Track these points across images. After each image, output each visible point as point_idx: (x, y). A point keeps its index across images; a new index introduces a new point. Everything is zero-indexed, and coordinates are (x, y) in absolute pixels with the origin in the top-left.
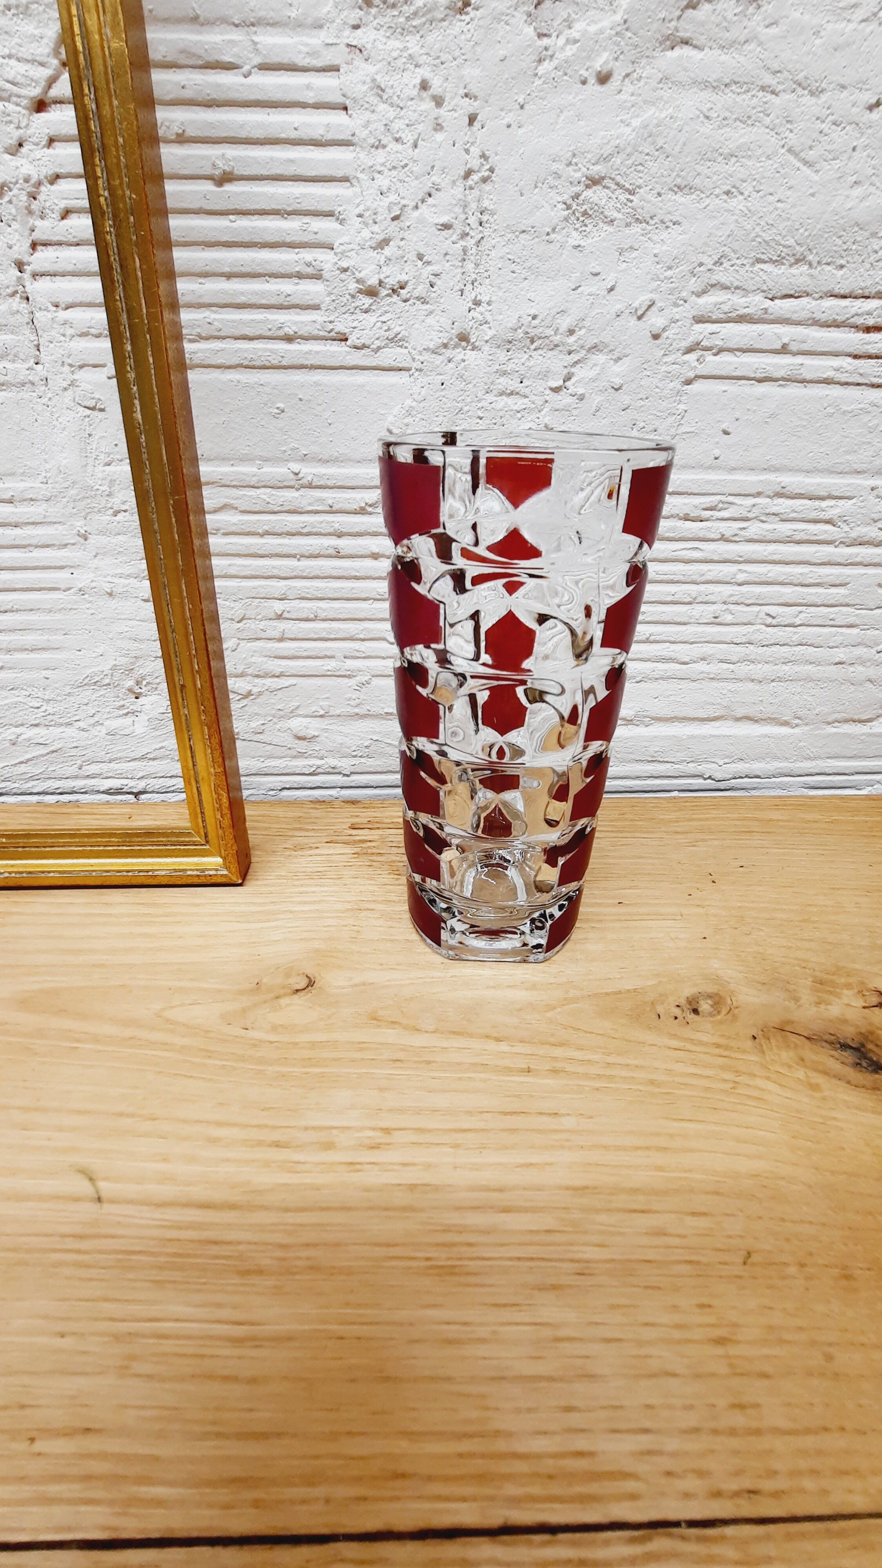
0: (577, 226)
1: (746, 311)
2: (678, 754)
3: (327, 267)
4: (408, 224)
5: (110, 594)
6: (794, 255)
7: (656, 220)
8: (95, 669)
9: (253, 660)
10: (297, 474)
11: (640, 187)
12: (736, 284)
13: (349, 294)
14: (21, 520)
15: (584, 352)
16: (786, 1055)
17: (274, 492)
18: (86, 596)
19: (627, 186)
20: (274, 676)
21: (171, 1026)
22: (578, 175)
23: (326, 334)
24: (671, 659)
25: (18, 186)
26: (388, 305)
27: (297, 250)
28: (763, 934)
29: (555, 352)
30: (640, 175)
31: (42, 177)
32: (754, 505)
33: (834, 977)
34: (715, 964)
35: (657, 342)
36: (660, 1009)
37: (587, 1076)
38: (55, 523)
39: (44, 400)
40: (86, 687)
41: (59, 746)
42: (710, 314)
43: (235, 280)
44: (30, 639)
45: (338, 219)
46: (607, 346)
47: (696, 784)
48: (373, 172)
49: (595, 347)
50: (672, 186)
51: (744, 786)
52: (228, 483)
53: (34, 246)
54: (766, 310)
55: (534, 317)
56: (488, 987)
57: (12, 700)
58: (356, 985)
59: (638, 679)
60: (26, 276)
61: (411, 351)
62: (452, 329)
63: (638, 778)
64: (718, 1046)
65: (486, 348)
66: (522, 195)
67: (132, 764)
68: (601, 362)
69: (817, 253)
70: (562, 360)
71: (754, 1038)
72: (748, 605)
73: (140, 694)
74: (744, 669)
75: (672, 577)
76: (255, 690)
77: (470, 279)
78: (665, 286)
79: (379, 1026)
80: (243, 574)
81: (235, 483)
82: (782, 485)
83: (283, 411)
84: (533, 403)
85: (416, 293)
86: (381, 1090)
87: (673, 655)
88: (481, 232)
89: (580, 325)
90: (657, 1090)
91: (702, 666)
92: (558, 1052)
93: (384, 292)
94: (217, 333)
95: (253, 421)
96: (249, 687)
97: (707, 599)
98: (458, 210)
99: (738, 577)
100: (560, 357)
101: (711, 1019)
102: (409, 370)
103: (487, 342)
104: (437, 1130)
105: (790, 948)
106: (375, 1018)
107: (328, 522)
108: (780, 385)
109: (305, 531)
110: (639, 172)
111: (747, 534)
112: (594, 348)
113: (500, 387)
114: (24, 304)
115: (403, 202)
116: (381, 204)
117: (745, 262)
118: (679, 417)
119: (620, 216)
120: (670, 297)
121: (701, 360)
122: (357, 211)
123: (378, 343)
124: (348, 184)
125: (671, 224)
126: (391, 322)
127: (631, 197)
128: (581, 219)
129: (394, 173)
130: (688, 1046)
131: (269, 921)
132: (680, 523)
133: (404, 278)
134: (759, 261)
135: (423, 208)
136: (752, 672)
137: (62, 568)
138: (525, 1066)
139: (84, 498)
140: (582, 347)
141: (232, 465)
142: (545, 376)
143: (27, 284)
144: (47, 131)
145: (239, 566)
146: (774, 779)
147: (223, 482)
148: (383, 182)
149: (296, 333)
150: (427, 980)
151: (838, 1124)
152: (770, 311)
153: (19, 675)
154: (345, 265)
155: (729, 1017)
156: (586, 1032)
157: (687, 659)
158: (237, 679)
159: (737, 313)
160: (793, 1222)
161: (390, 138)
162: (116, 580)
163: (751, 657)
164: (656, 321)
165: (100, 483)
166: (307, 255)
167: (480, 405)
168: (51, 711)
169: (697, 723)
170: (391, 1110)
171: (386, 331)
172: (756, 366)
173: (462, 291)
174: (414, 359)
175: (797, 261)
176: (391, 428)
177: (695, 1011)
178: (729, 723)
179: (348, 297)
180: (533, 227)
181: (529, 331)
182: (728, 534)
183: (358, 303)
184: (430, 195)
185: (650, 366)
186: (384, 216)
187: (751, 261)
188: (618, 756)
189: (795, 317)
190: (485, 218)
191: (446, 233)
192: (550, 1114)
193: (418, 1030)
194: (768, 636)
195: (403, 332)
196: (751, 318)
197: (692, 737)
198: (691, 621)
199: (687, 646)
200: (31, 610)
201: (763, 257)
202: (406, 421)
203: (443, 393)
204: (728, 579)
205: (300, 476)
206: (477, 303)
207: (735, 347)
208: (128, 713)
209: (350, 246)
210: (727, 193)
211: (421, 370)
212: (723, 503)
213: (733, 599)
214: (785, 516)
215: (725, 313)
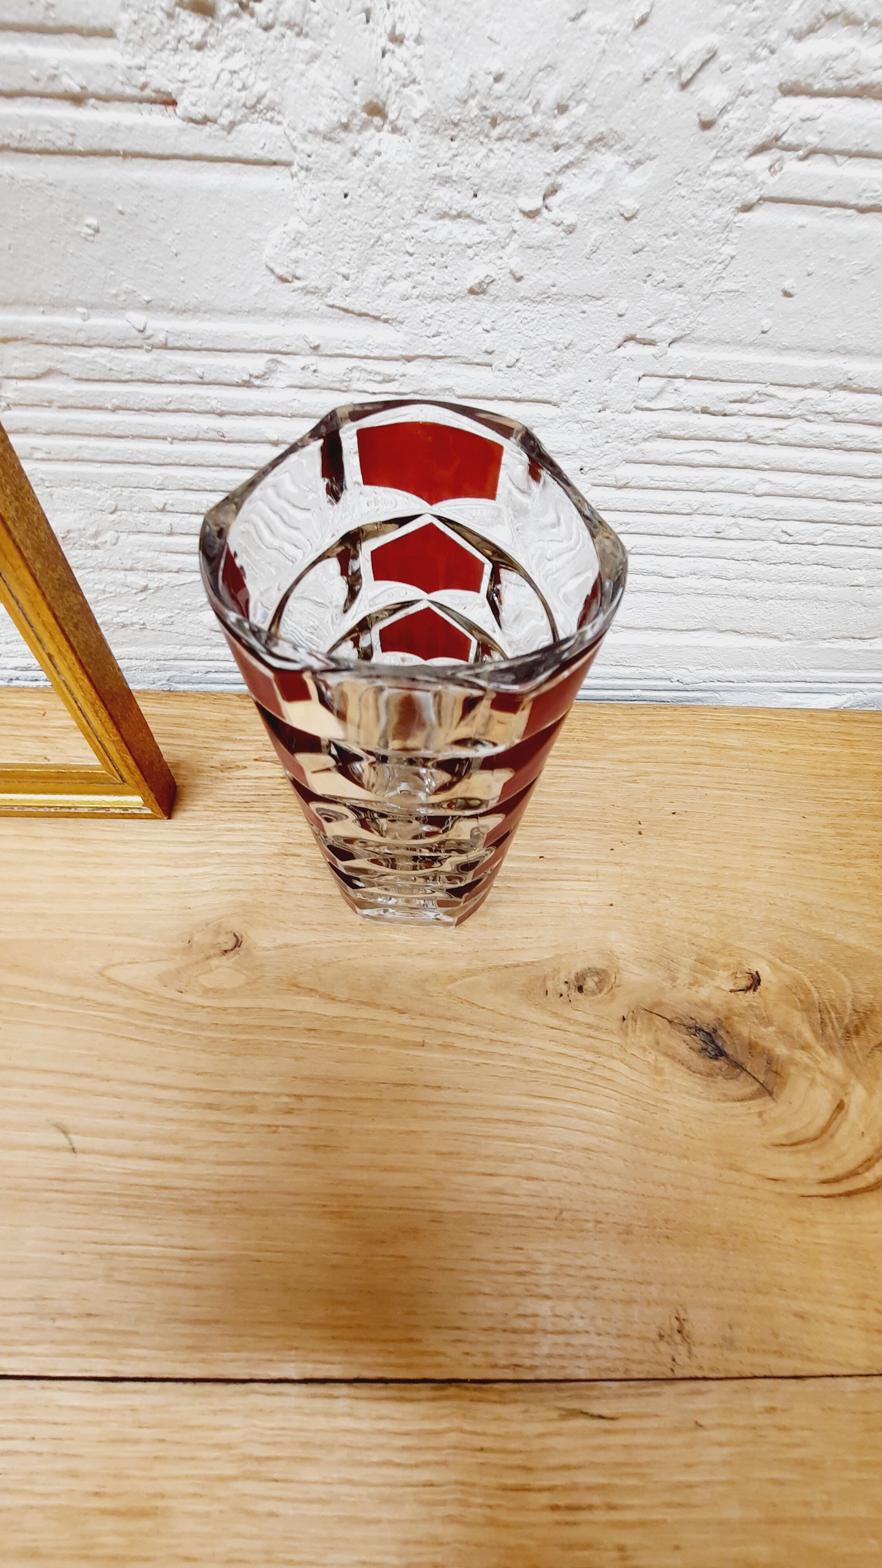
2: (647, 660)
9: (141, 554)
10: (141, 331)
15: (580, 148)
16: (646, 1038)
17: (115, 353)
20: (172, 572)
21: (114, 987)
23: (135, 92)
26: (236, 35)
28: (667, 901)
29: (532, 146)
32: (801, 399)
33: (714, 956)
34: (613, 936)
35: (708, 134)
36: (550, 985)
37: (471, 1052)
42: (810, 80)
46: (620, 138)
47: (661, 685)
49: (601, 139)
51: (713, 689)
52: (45, 340)
55: (498, 78)
58: (280, 947)
61: (289, 132)
62: (355, 93)
65: (415, 132)
68: (608, 168)
70: (542, 161)
71: (624, 1019)
72: (763, 520)
74: (740, 586)
75: (670, 484)
76: (152, 585)
79: (298, 994)
80: (101, 458)
81: (55, 341)
82: (849, 376)
83: (97, 231)
84: (493, 233)
86: (296, 1058)
87: (657, 569)
89: (578, 97)
90: (527, 1068)
92: (452, 1027)
95: (54, 245)
96: (143, 583)
97: (711, 510)
99: (757, 487)
100: (540, 155)
101: (592, 998)
102: (288, 164)
103: (416, 121)
104: (341, 1098)
105: (687, 920)
106: (295, 984)
107: (201, 398)
109: (172, 407)
111: (783, 436)
112: (599, 141)
113: (439, 204)
118: (721, 267)
120: (747, 40)
121: (777, 167)
123: (228, 116)
126: (247, 71)
130: (564, 1025)
131: (197, 866)
132: (695, 418)
136: (748, 590)
138: (420, 1040)
140: (579, 138)
141: (43, 312)
142: (514, 188)
147: (37, 338)
149: (83, 88)
150: (345, 944)
151: (666, 1106)
155: (608, 996)
156: (479, 1007)
157: (673, 572)
159: (861, 77)
160: (603, 1188)
163: (752, 575)
164: (712, 92)
167: (408, 233)
170: (303, 1078)
171: (239, 90)
172: (864, 183)
174: (294, 148)
176: (272, 265)
177: (580, 989)
178: (709, 634)
179: (160, 14)
181: (489, 103)
182: (756, 436)
183: (184, 30)
185: (688, 179)
192: (434, 1087)
193: (333, 999)
194: (778, 555)
195: (270, 95)
198: (687, 534)
199: (678, 560)
202: (293, 254)
203: (348, 212)
204: (744, 489)
205: (148, 332)
206: (397, 39)
207: (839, 147)
211: (308, 169)
212: (759, 394)
213: (746, 512)
214: (838, 417)
215: (839, 79)
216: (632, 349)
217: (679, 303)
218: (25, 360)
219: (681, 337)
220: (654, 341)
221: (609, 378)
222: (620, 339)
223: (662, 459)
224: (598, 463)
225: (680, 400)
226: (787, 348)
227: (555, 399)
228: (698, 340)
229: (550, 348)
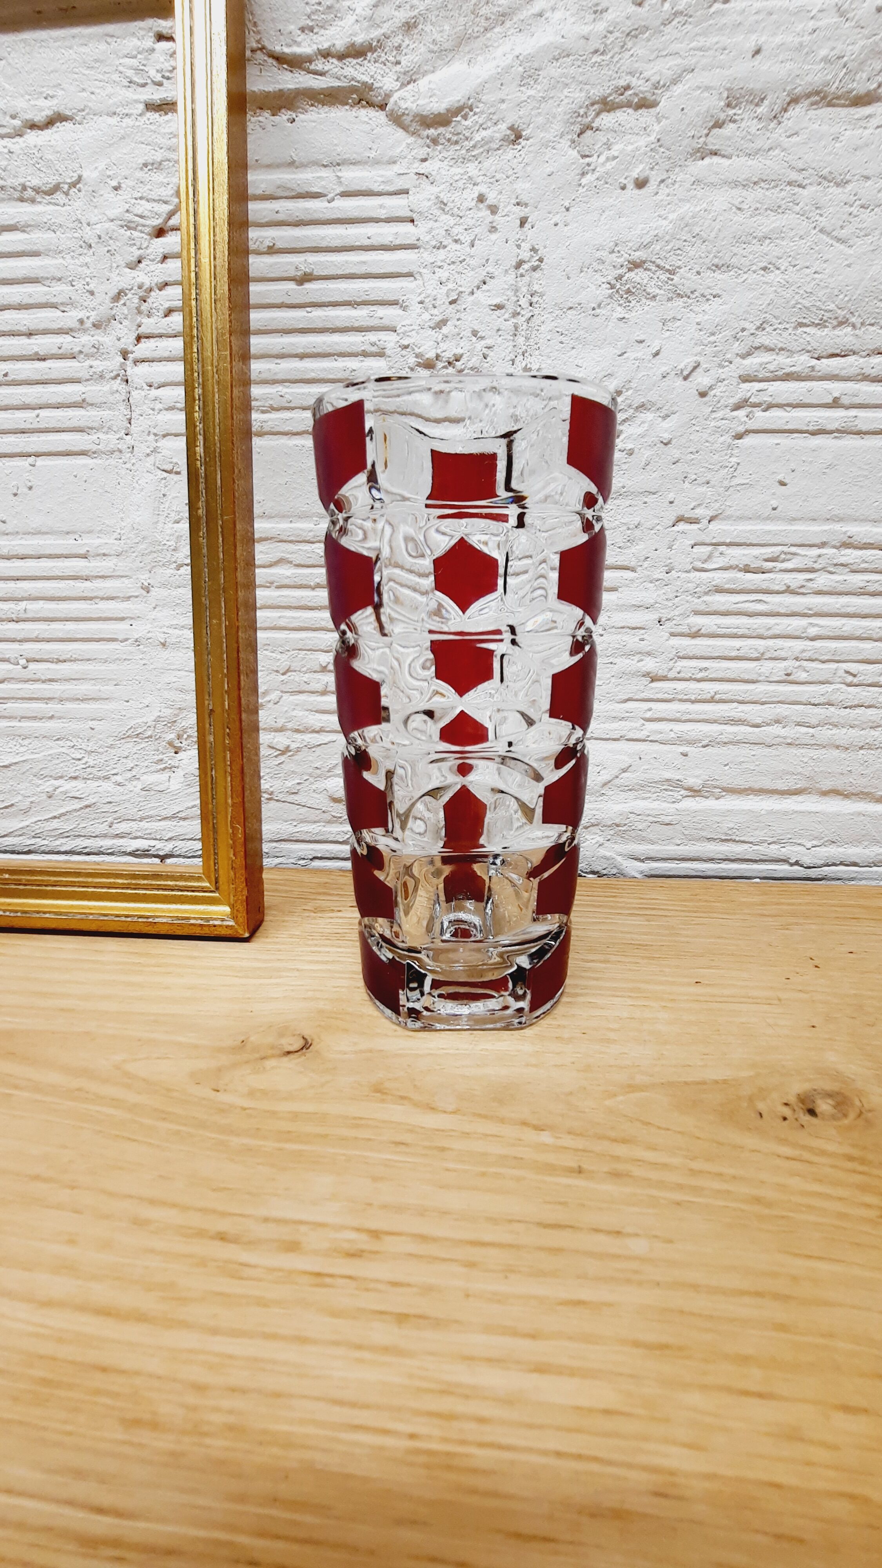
0: (621, 302)
1: (793, 369)
2: (757, 832)
3: (389, 345)
4: (464, 306)
5: (164, 645)
6: (836, 318)
7: (696, 294)
8: (140, 721)
9: (294, 713)
11: (680, 268)
12: (780, 345)
13: (409, 367)
14: (92, 574)
15: (632, 411)
18: (141, 647)
19: (667, 267)
20: (314, 731)
21: (129, 1081)
22: (621, 260)
24: (740, 720)
25: (133, 291)
26: (444, 376)
27: (363, 334)
30: (679, 258)
31: (153, 285)
32: (819, 556)
34: (832, 1058)
35: (704, 399)
36: (761, 1106)
37: (661, 1185)
38: (122, 577)
39: (128, 466)
40: (129, 740)
41: (94, 801)
42: (756, 374)
43: (307, 360)
44: (84, 688)
45: (401, 306)
46: (654, 404)
47: (781, 871)
48: (435, 267)
49: (643, 406)
50: (710, 265)
51: (840, 875)
52: (285, 538)
53: (139, 339)
54: (813, 368)
56: (527, 1065)
57: (56, 751)
58: (361, 1051)
59: (704, 743)
60: (129, 363)
63: (711, 860)
64: (850, 1158)
66: (568, 278)
67: (162, 823)
68: (649, 419)
69: (859, 316)
72: (824, 662)
73: (180, 748)
74: (826, 734)
75: (735, 631)
76: (293, 746)
77: (521, 351)
78: (709, 350)
79: (383, 1101)
80: (292, 625)
81: (291, 538)
82: (849, 534)
85: (470, 365)
86: (375, 1179)
87: (742, 716)
88: (531, 311)
89: (626, 387)
90: (766, 1211)
91: (776, 730)
92: (621, 1150)
93: (440, 365)
94: (288, 405)
96: (287, 742)
97: (776, 654)
98: (510, 293)
99: (809, 631)
101: (835, 1123)
104: (446, 1239)
106: (379, 1090)
108: (836, 437)
110: (678, 255)
111: (814, 586)
112: (642, 407)
114: (124, 385)
115: (461, 289)
116: (440, 291)
117: (787, 326)
118: (732, 469)
119: (662, 292)
120: (715, 359)
121: (750, 416)
122: (419, 299)
124: (412, 278)
125: (712, 297)
127: (672, 277)
128: (625, 296)
129: (452, 267)
130: (806, 1155)
131: (271, 978)
132: (740, 575)
133: (459, 351)
134: (801, 325)
135: (478, 294)
136: (835, 738)
137: (123, 619)
138: (574, 1164)
139: (152, 552)
140: (629, 406)
141: (290, 521)
143: (128, 369)
144: (162, 250)
145: (288, 618)
146: (875, 869)
147: (281, 537)
148: (443, 274)
150: (451, 1051)
152: (817, 368)
153: (66, 725)
154: (406, 343)
155: (861, 1122)
156: (659, 1128)
157: (759, 721)
158: (276, 734)
159: (784, 371)
161: (450, 241)
162: (170, 631)
163: (833, 721)
164: (702, 380)
165: (167, 538)
166: (372, 337)
168: (91, 763)
169: (777, 796)
170: (384, 1207)
172: (808, 419)
173: (513, 361)
175: (841, 324)
177: (812, 1112)
178: (815, 798)
179: (407, 370)
180: (579, 304)
182: (794, 585)
184: (485, 283)
185: (698, 422)
186: (443, 300)
187: (793, 325)
188: (686, 832)
189: (843, 373)
190: (534, 300)
191: (498, 312)
192: (609, 1233)
193: (433, 1109)
194: (850, 696)
196: (799, 376)
197: (771, 812)
198: (760, 679)
199: (759, 707)
200: (89, 660)
201: (804, 321)
204: (797, 633)
206: (527, 371)
207: (785, 402)
208: (165, 768)
209: (411, 328)
210: (764, 269)
212: (785, 553)
213: (806, 655)
214: (854, 567)
215: (772, 372)
216: (682, 526)
217: (709, 493)
218: (267, 554)
219: (716, 516)
220: (697, 519)
221: (670, 548)
222: (674, 519)
223: (723, 608)
224: (672, 614)
225: (726, 560)
226: (794, 519)
227: (632, 564)
228: (728, 518)
229: (625, 528)
